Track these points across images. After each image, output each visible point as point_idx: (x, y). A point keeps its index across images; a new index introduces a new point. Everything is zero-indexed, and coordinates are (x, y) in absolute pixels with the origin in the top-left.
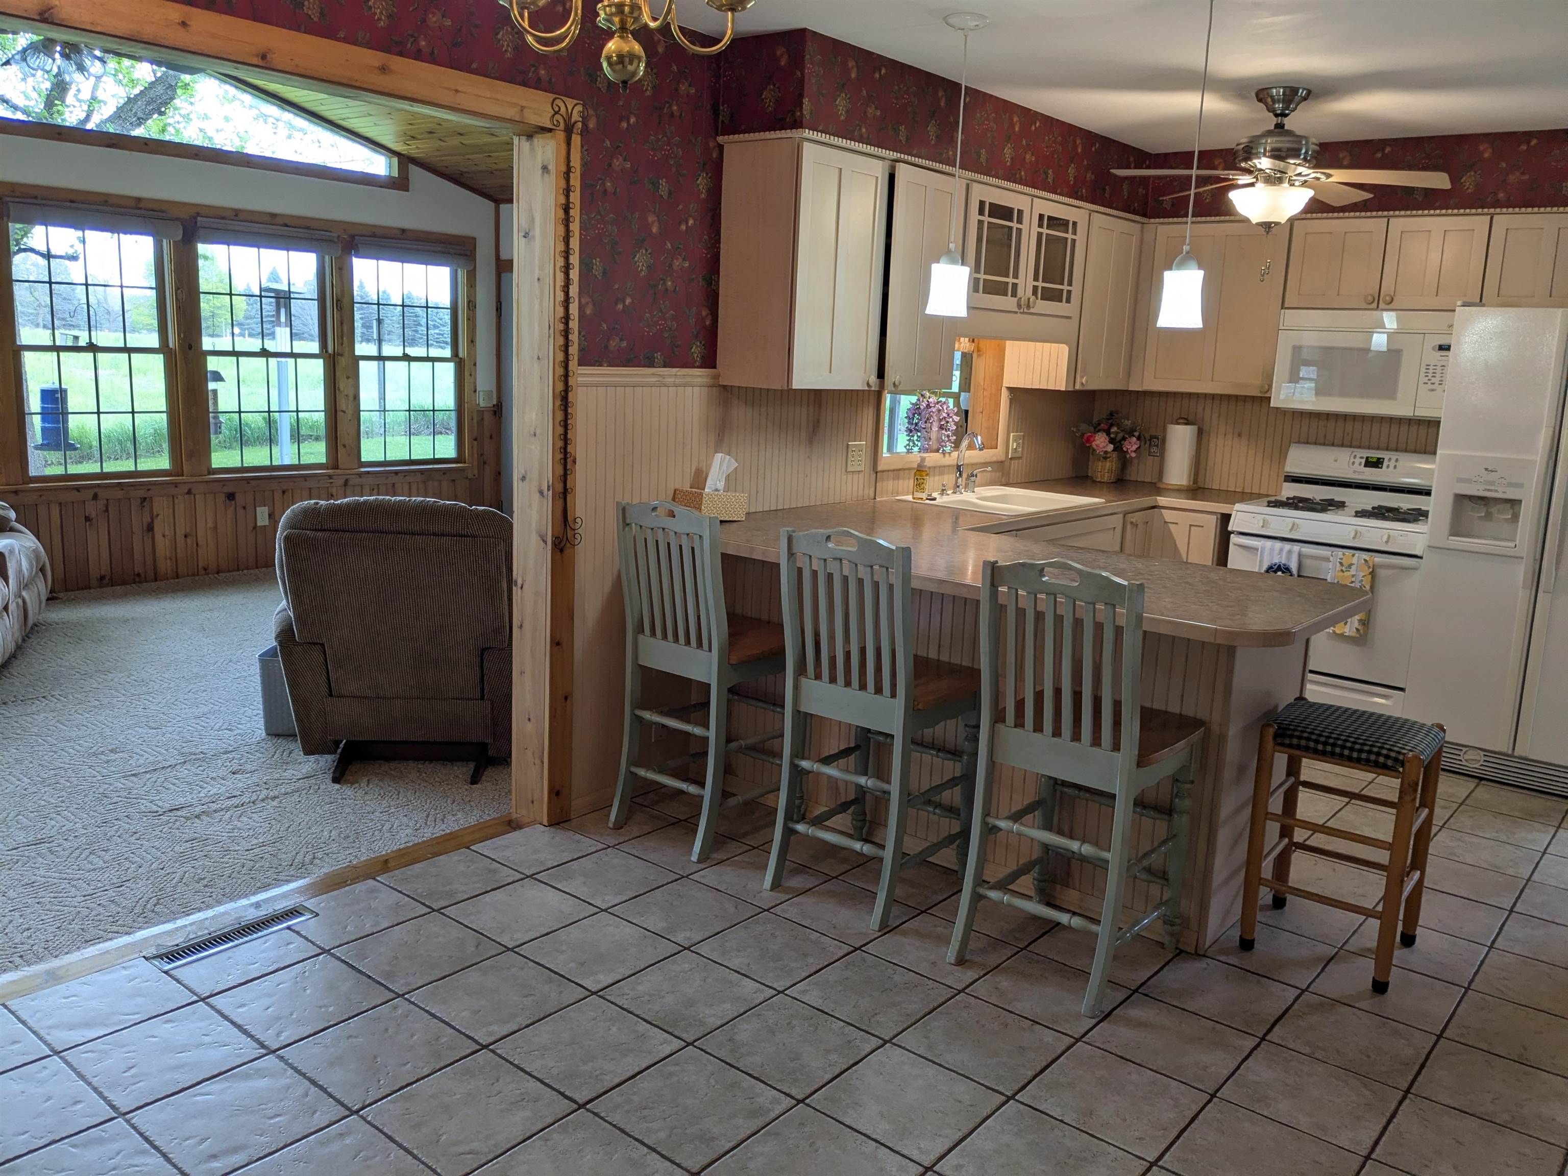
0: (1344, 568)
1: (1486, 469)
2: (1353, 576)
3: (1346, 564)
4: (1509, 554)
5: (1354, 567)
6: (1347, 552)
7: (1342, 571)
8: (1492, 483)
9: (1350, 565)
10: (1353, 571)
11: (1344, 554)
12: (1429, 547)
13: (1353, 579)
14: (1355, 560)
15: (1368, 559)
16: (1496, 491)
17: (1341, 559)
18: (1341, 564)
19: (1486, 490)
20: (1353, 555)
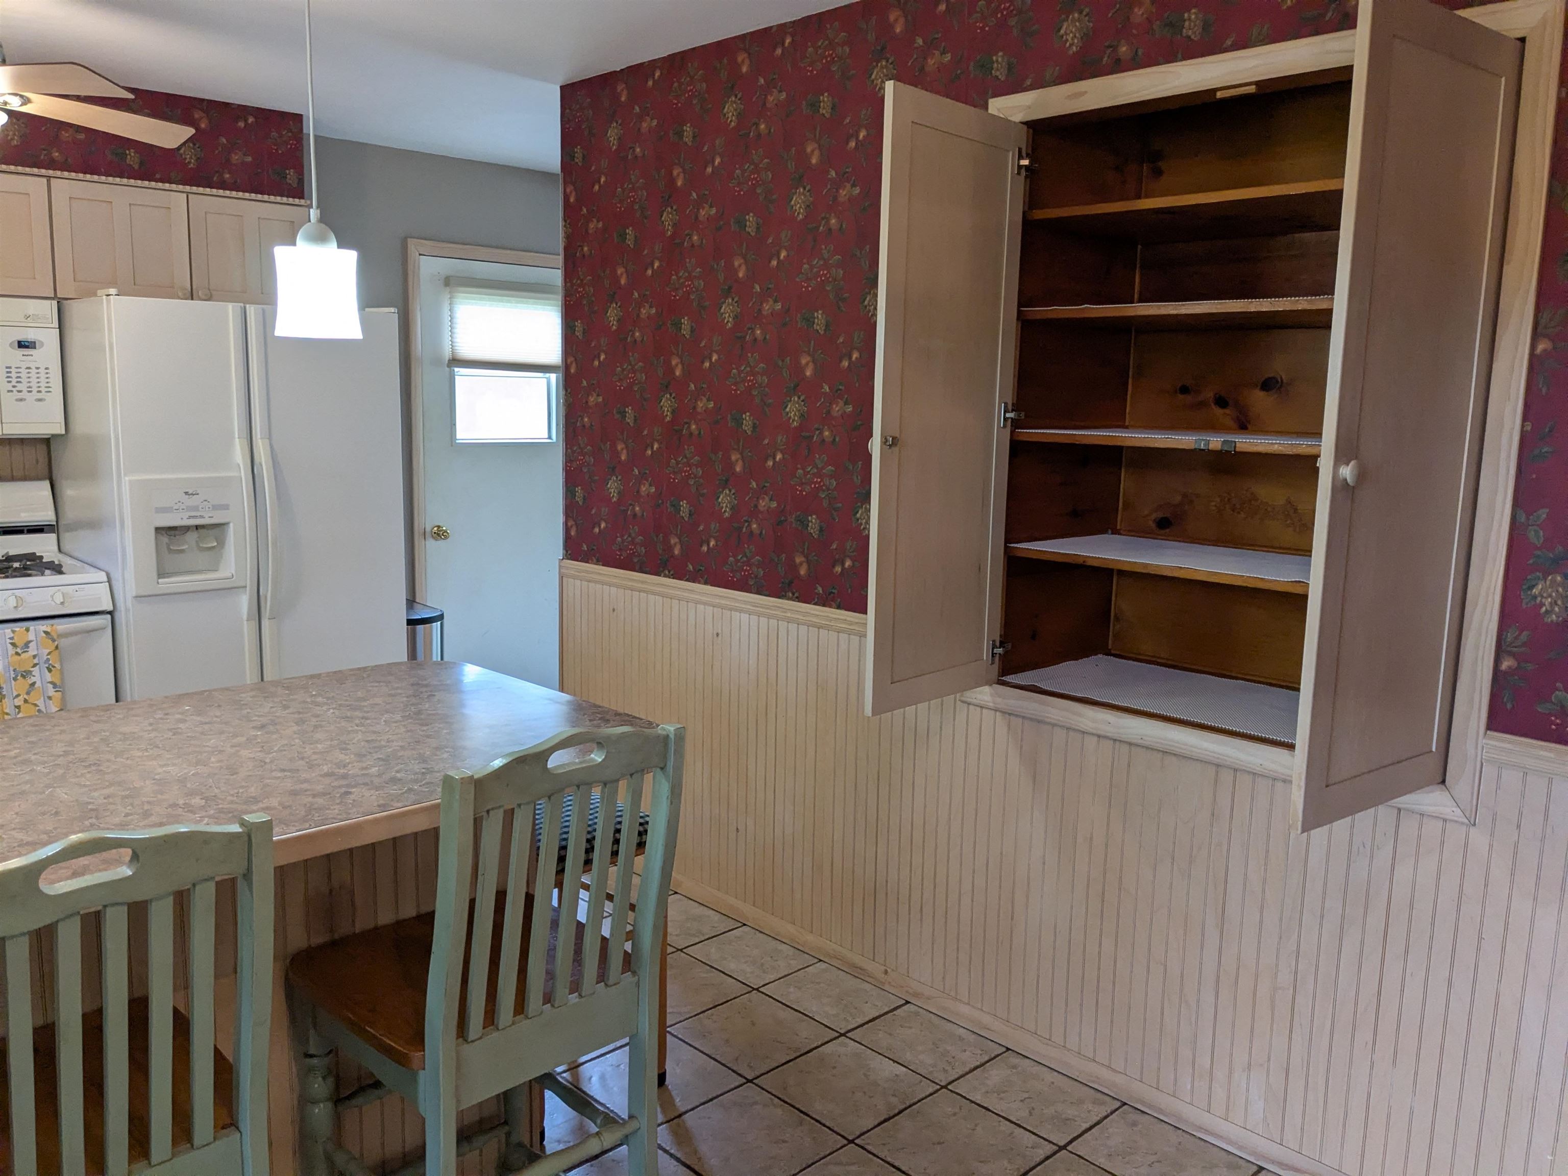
0: (19, 650)
1: (186, 493)
2: (34, 657)
3: (20, 643)
4: (227, 586)
5: (32, 646)
6: (18, 627)
7: (17, 654)
8: (196, 508)
9: (27, 645)
10: (32, 650)
11: (13, 632)
12: (136, 597)
13: (36, 661)
14: (31, 636)
15: (49, 630)
16: (202, 517)
17: (11, 638)
18: (13, 645)
19: (190, 517)
20: (27, 630)
